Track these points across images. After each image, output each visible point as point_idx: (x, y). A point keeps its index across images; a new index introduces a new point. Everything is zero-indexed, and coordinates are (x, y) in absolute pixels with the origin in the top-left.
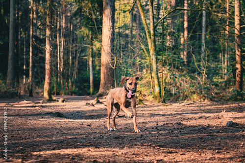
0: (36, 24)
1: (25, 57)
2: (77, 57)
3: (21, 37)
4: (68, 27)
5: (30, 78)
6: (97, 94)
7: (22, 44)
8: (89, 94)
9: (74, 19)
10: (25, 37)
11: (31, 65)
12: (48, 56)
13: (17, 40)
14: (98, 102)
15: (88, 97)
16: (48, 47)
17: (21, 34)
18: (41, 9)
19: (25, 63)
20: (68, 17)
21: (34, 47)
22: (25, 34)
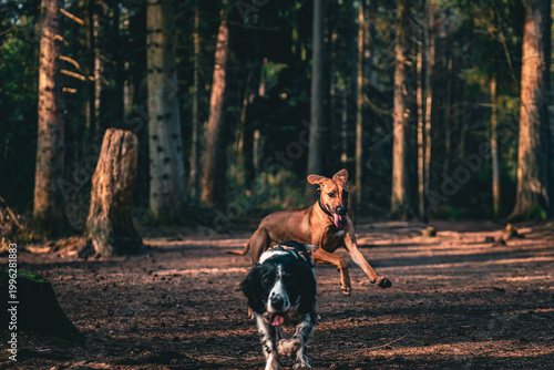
0: (370, 59)
1: (344, 134)
2: (463, 132)
3: (336, 90)
4: (441, 63)
5: (358, 183)
6: (511, 216)
7: (339, 105)
8: (490, 216)
9: (456, 44)
10: (347, 90)
11: (359, 151)
12: (398, 131)
13: (328, 96)
14: (514, 235)
15: (489, 223)
16: (399, 113)
17: (336, 81)
18: (381, 26)
19: (345, 147)
20: (442, 40)
21: (367, 111)
22: (346, 83)
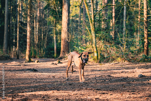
0: (21, 14)
1: (14, 34)
2: (47, 34)
3: (12, 22)
4: (41, 16)
5: (18, 48)
6: (59, 58)
7: (13, 26)
8: (53, 57)
9: (45, 11)
10: (15, 22)
11: (18, 39)
12: (28, 34)
13: (10, 24)
14: (59, 62)
15: (53, 59)
16: (28, 29)
17: (12, 20)
18: (24, 5)
19: (14, 38)
20: (41, 9)
21: (20, 29)
22: (15, 20)
